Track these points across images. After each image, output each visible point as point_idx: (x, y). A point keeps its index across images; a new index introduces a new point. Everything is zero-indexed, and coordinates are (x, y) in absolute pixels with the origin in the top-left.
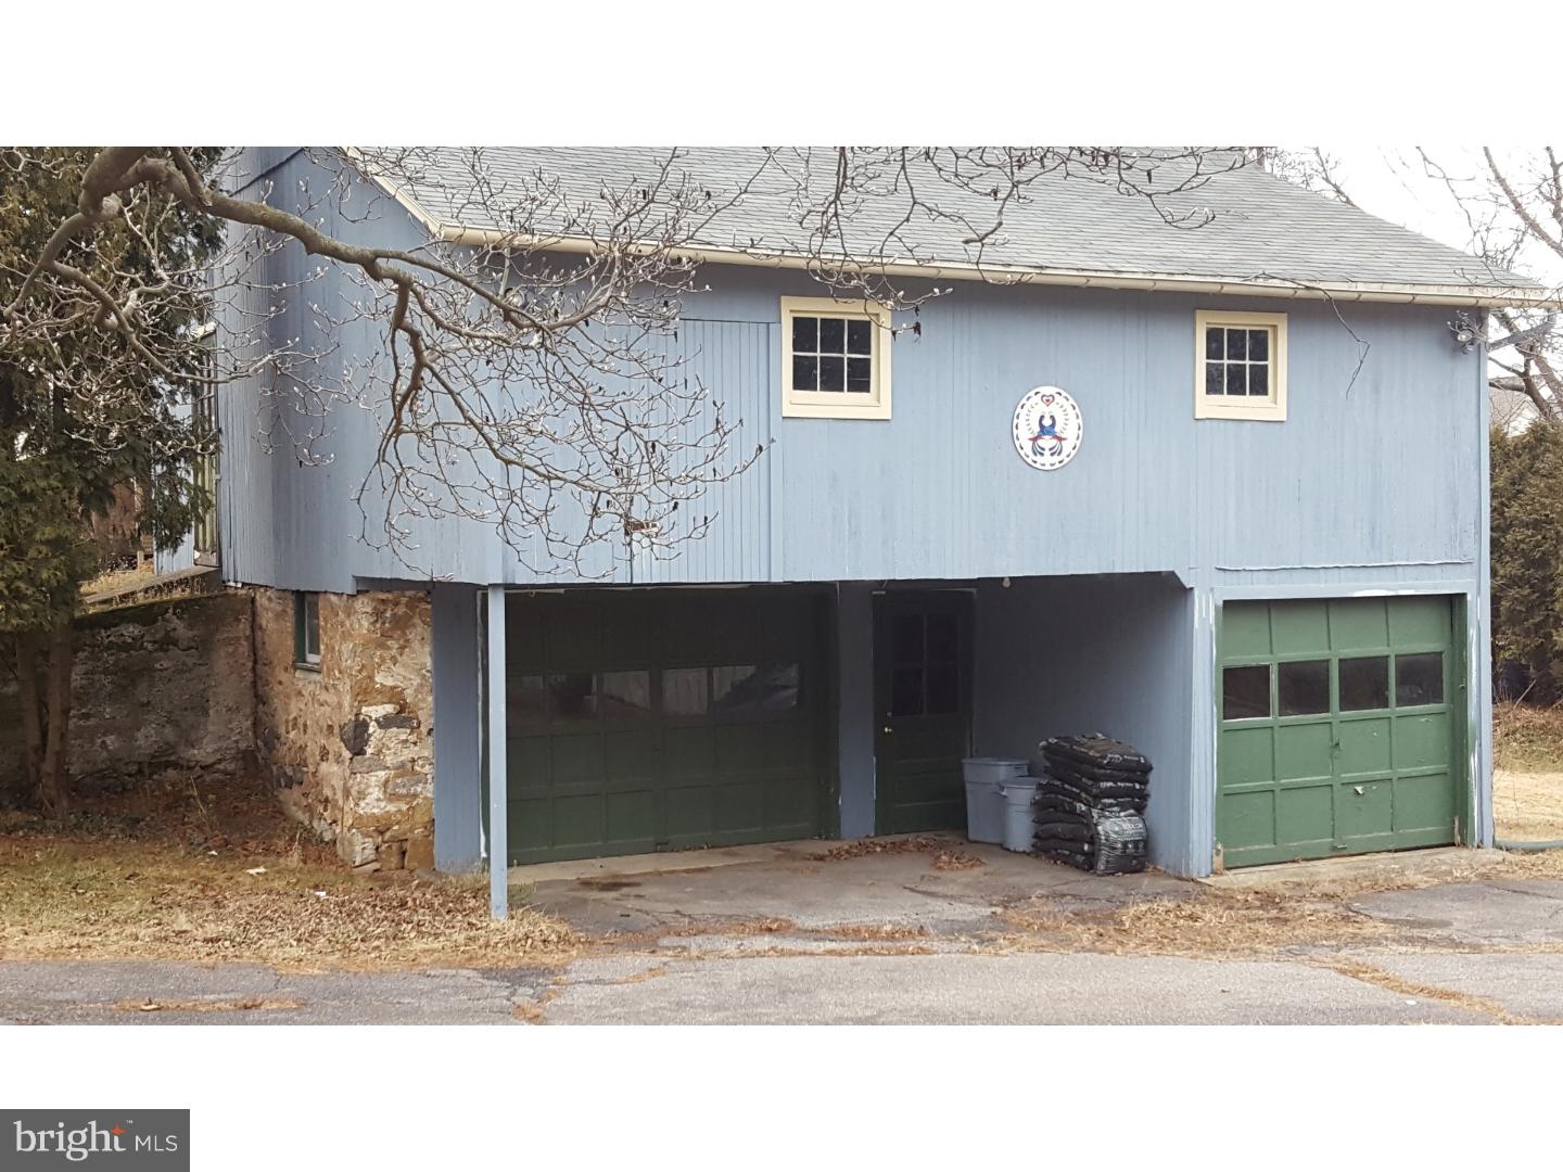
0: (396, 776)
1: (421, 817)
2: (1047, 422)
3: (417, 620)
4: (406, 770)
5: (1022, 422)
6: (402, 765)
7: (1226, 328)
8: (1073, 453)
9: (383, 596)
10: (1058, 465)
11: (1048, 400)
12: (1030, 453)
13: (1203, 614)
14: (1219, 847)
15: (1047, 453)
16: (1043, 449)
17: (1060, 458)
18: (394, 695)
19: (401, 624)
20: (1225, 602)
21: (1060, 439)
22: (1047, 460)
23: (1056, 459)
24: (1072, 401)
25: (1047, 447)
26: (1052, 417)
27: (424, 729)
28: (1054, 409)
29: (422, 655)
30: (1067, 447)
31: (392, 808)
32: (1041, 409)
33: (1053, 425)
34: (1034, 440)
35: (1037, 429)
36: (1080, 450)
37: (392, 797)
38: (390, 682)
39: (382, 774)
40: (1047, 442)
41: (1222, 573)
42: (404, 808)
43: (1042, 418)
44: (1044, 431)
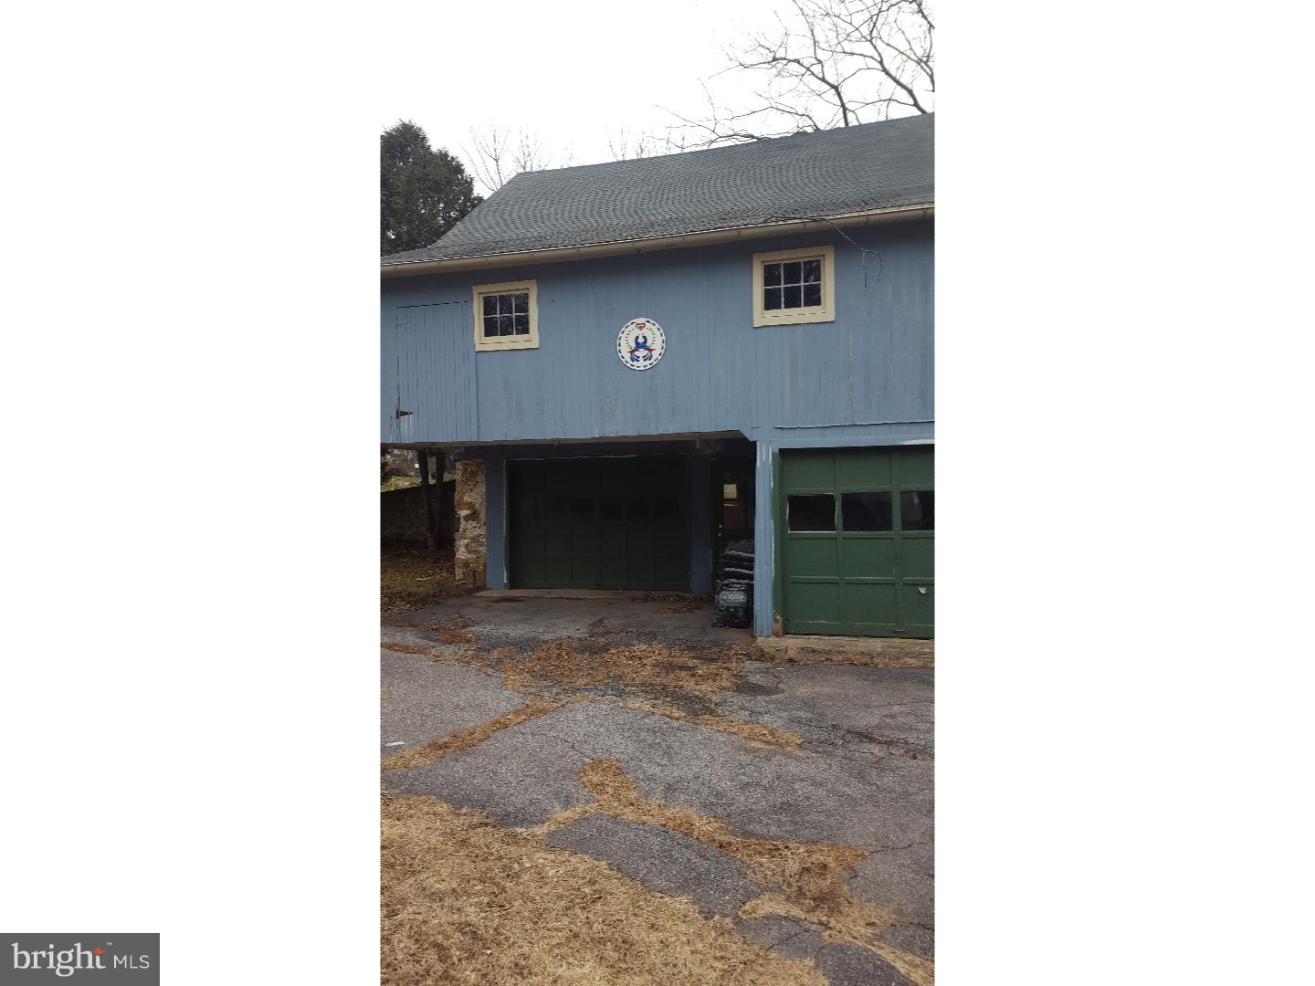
0: (472, 542)
1: (481, 561)
2: (641, 340)
3: (480, 473)
4: (475, 539)
5: (623, 341)
6: (474, 537)
7: (782, 263)
8: (660, 357)
9: (467, 462)
10: (649, 367)
11: (641, 327)
12: (629, 360)
13: (765, 459)
14: (778, 617)
15: (641, 359)
16: (638, 357)
17: (651, 362)
18: (470, 506)
19: (474, 474)
20: (780, 450)
21: (650, 350)
22: (641, 364)
23: (648, 362)
24: (657, 325)
25: (641, 356)
26: (644, 337)
27: (482, 522)
28: (645, 332)
29: (482, 489)
30: (655, 354)
31: (470, 556)
32: (637, 332)
33: (645, 342)
34: (632, 352)
35: (633, 345)
36: (663, 355)
37: (469, 552)
38: (469, 500)
39: (466, 541)
40: (641, 353)
41: (780, 430)
42: (475, 557)
43: (637, 338)
44: (638, 346)
